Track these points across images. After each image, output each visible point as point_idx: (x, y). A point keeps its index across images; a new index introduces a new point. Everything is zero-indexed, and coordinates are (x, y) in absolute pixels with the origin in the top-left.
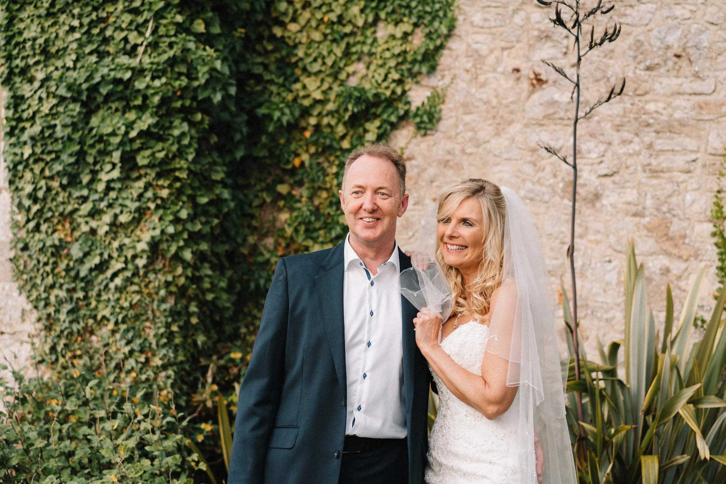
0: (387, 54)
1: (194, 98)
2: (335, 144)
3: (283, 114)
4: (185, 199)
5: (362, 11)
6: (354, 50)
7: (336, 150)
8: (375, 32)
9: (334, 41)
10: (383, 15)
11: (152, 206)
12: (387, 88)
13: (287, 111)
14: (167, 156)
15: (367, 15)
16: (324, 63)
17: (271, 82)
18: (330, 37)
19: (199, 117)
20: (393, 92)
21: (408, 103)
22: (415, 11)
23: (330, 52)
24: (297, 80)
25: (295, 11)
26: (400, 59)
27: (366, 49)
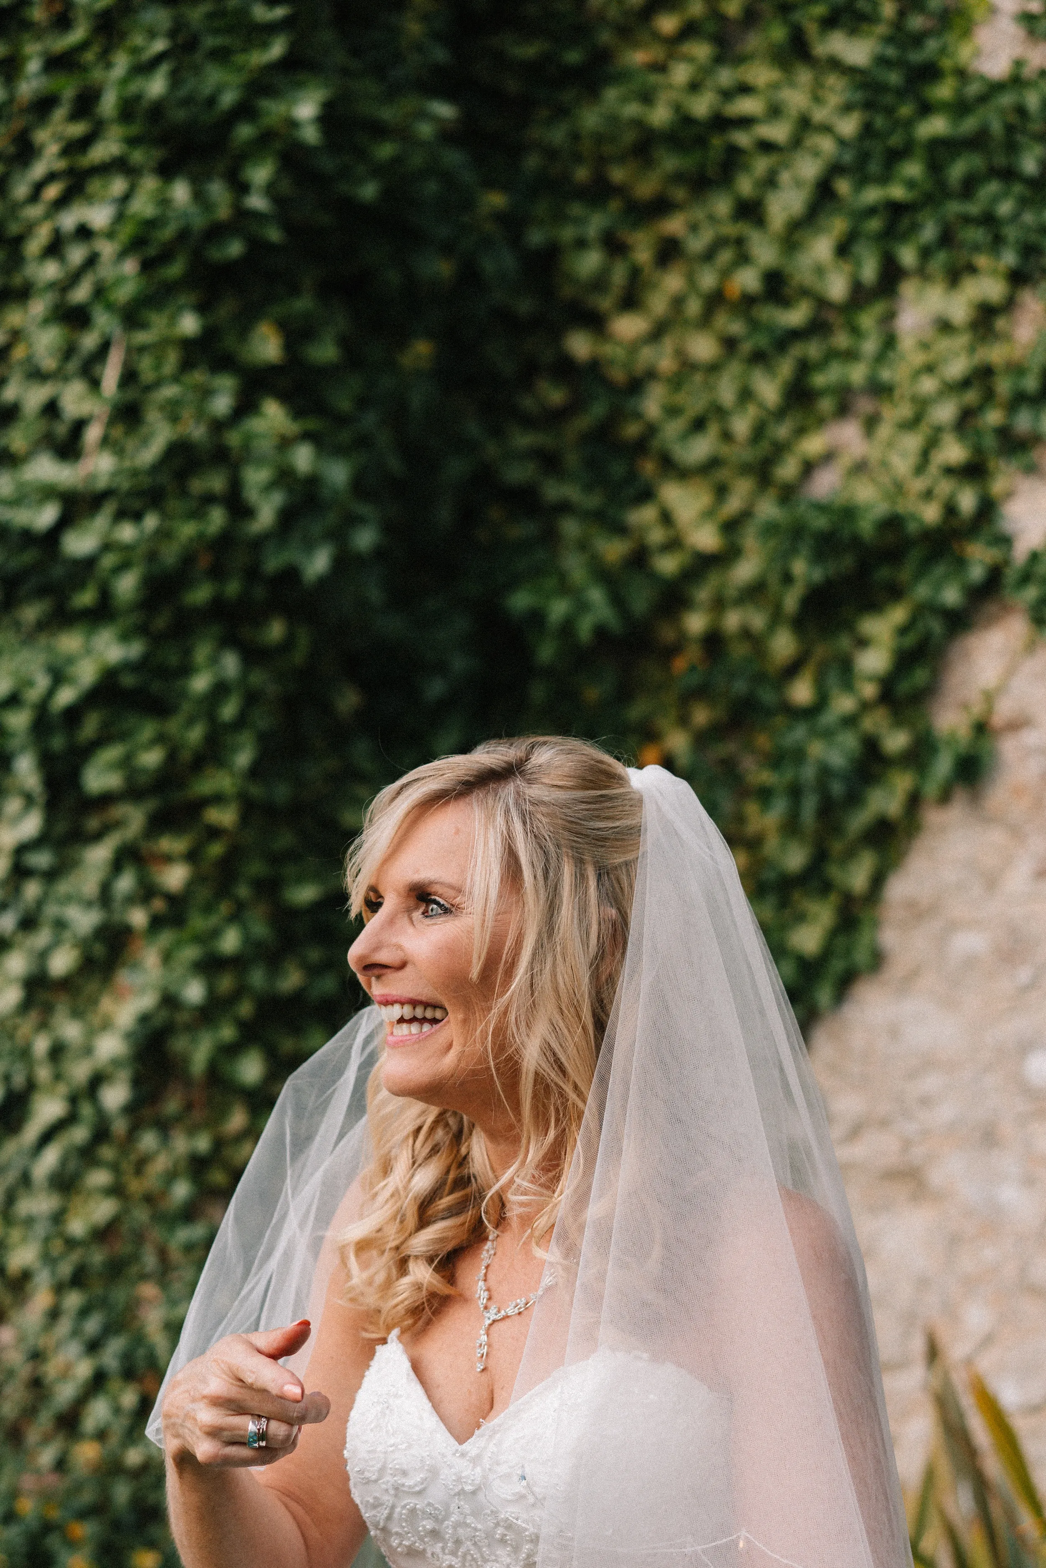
0: (928, 385)
1: (252, 573)
2: (767, 696)
3: (582, 606)
4: (243, 891)
5: (843, 250)
6: (820, 380)
7: (769, 713)
8: (890, 317)
9: (759, 358)
10: (908, 256)
11: (138, 918)
12: (928, 495)
13: (596, 595)
14: (172, 757)
15: (858, 264)
16: (727, 436)
17: (564, 508)
18: (746, 347)
19: (276, 630)
20: (950, 510)
21: (1005, 541)
22: (1011, 233)
23: (746, 395)
24: (646, 495)
25: (635, 273)
26: (971, 397)
27: (857, 374)
